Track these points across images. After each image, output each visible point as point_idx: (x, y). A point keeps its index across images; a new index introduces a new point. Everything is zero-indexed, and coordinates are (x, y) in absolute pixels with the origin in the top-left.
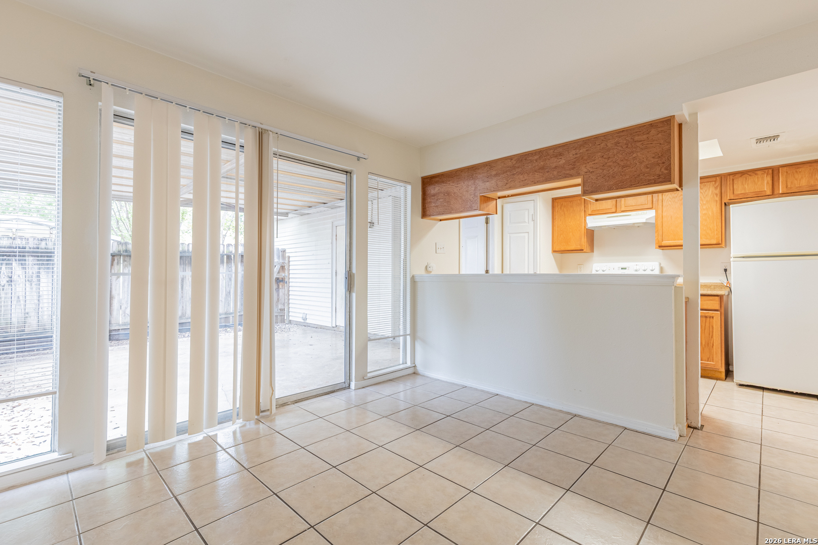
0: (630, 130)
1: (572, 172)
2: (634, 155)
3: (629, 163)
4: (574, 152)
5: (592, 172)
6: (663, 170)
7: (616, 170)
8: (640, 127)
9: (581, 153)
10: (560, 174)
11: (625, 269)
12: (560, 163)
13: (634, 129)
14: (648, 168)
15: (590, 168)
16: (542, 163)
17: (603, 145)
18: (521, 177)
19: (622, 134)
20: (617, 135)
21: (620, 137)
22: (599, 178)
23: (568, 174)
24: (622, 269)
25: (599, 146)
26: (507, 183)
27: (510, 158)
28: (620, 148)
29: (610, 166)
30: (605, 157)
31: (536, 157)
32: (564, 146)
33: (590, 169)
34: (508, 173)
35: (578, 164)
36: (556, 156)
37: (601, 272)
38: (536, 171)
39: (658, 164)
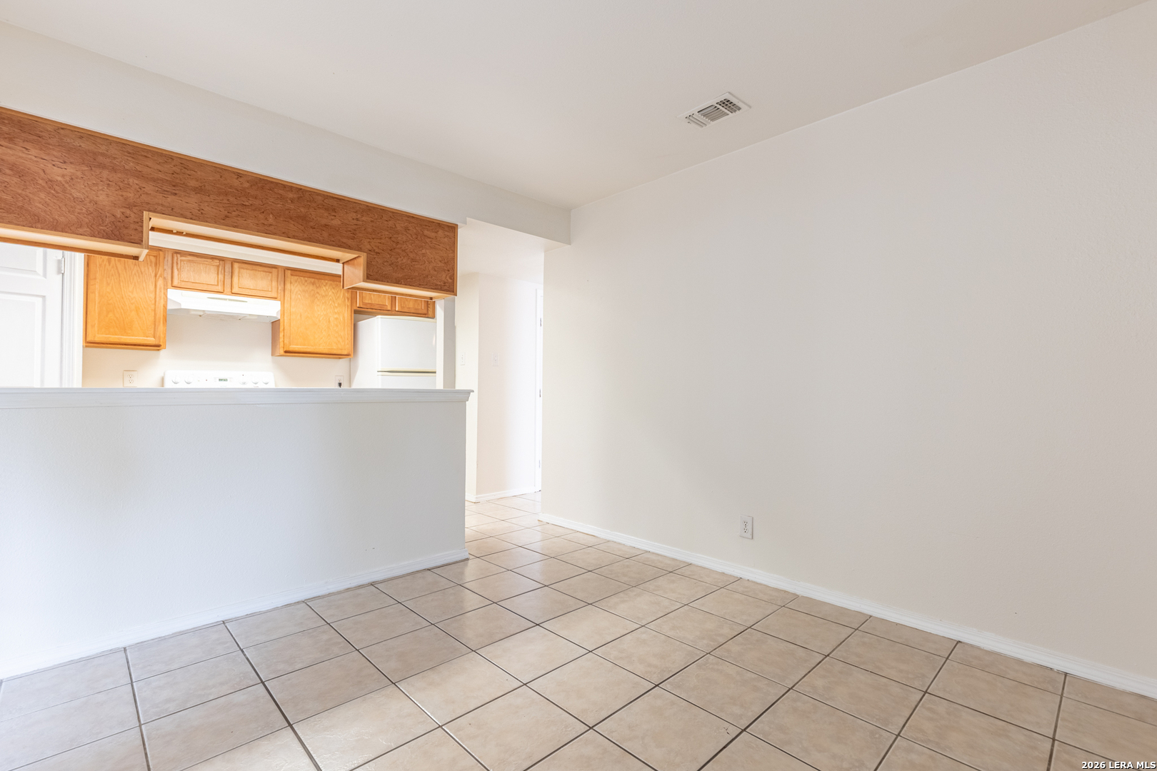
0: (421, 220)
1: (350, 242)
2: (424, 251)
3: (418, 258)
4: (354, 215)
5: (377, 253)
6: (448, 278)
7: (404, 261)
8: (430, 221)
9: (363, 221)
10: (333, 239)
11: (226, 380)
12: (333, 222)
13: (424, 220)
14: (435, 271)
15: (376, 246)
16: (302, 210)
17: (391, 223)
18: (261, 216)
19: (412, 220)
20: (407, 218)
21: (410, 222)
22: (385, 264)
23: (345, 243)
24: (220, 380)
25: (386, 222)
26: (227, 217)
27: (239, 174)
28: (410, 236)
29: (398, 254)
30: (393, 239)
31: (291, 195)
32: (340, 199)
33: (375, 248)
34: (232, 199)
35: (361, 235)
36: (327, 209)
37: (182, 385)
38: (291, 219)
39: (444, 270)
